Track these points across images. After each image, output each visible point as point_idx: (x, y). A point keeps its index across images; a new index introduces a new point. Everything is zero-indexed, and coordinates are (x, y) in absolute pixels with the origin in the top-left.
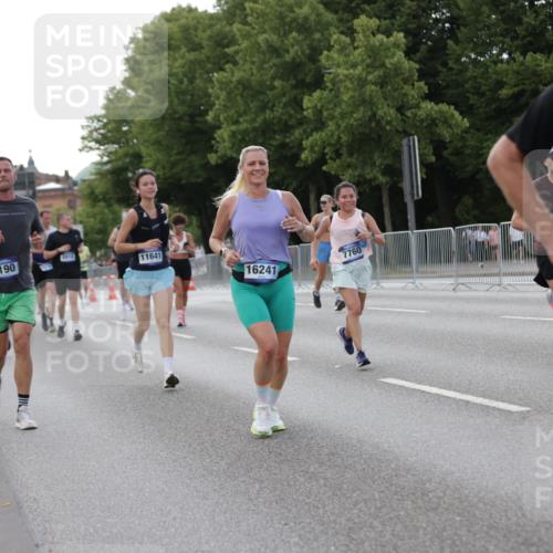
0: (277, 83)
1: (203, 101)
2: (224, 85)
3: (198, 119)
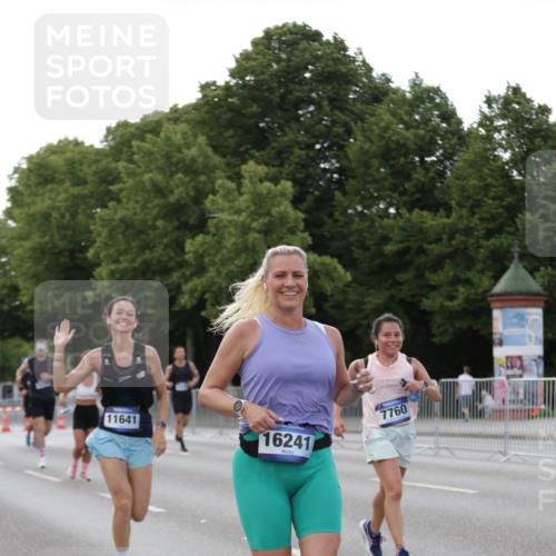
1: (85, 237)
2: (106, 222)
3: (78, 255)
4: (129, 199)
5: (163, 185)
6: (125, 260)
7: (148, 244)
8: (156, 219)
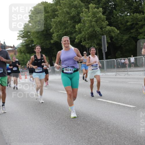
0: (69, 22)
1: (49, 26)
2: (55, 22)
3: (48, 31)
4: (60, 16)
5: (69, 12)
6: (60, 32)
7: (66, 27)
8: (68, 20)
